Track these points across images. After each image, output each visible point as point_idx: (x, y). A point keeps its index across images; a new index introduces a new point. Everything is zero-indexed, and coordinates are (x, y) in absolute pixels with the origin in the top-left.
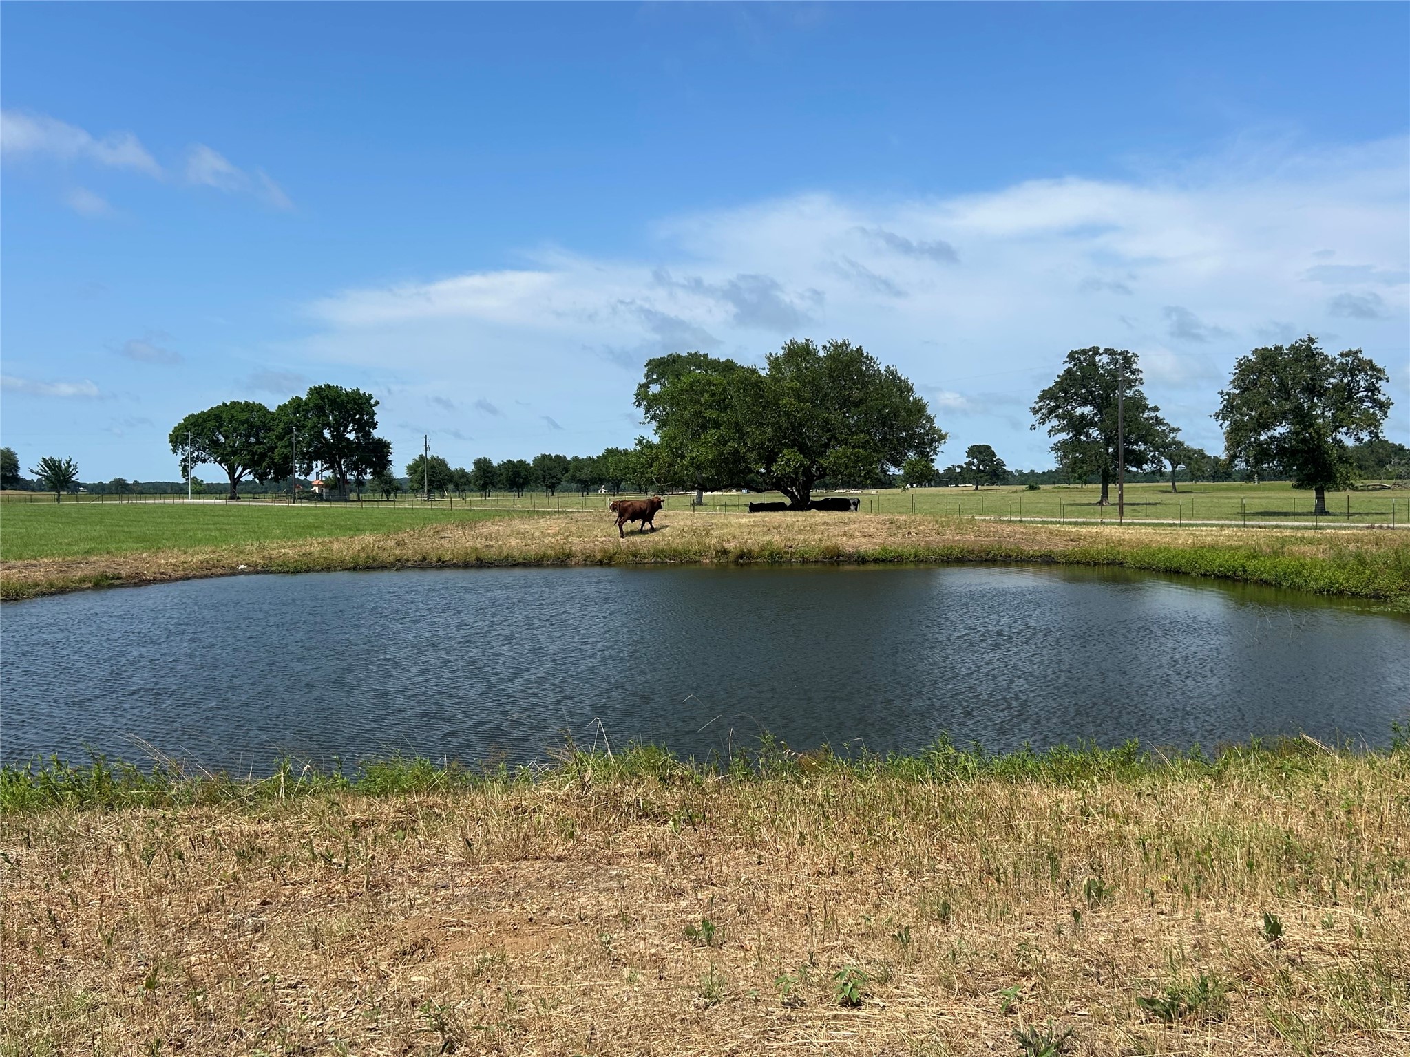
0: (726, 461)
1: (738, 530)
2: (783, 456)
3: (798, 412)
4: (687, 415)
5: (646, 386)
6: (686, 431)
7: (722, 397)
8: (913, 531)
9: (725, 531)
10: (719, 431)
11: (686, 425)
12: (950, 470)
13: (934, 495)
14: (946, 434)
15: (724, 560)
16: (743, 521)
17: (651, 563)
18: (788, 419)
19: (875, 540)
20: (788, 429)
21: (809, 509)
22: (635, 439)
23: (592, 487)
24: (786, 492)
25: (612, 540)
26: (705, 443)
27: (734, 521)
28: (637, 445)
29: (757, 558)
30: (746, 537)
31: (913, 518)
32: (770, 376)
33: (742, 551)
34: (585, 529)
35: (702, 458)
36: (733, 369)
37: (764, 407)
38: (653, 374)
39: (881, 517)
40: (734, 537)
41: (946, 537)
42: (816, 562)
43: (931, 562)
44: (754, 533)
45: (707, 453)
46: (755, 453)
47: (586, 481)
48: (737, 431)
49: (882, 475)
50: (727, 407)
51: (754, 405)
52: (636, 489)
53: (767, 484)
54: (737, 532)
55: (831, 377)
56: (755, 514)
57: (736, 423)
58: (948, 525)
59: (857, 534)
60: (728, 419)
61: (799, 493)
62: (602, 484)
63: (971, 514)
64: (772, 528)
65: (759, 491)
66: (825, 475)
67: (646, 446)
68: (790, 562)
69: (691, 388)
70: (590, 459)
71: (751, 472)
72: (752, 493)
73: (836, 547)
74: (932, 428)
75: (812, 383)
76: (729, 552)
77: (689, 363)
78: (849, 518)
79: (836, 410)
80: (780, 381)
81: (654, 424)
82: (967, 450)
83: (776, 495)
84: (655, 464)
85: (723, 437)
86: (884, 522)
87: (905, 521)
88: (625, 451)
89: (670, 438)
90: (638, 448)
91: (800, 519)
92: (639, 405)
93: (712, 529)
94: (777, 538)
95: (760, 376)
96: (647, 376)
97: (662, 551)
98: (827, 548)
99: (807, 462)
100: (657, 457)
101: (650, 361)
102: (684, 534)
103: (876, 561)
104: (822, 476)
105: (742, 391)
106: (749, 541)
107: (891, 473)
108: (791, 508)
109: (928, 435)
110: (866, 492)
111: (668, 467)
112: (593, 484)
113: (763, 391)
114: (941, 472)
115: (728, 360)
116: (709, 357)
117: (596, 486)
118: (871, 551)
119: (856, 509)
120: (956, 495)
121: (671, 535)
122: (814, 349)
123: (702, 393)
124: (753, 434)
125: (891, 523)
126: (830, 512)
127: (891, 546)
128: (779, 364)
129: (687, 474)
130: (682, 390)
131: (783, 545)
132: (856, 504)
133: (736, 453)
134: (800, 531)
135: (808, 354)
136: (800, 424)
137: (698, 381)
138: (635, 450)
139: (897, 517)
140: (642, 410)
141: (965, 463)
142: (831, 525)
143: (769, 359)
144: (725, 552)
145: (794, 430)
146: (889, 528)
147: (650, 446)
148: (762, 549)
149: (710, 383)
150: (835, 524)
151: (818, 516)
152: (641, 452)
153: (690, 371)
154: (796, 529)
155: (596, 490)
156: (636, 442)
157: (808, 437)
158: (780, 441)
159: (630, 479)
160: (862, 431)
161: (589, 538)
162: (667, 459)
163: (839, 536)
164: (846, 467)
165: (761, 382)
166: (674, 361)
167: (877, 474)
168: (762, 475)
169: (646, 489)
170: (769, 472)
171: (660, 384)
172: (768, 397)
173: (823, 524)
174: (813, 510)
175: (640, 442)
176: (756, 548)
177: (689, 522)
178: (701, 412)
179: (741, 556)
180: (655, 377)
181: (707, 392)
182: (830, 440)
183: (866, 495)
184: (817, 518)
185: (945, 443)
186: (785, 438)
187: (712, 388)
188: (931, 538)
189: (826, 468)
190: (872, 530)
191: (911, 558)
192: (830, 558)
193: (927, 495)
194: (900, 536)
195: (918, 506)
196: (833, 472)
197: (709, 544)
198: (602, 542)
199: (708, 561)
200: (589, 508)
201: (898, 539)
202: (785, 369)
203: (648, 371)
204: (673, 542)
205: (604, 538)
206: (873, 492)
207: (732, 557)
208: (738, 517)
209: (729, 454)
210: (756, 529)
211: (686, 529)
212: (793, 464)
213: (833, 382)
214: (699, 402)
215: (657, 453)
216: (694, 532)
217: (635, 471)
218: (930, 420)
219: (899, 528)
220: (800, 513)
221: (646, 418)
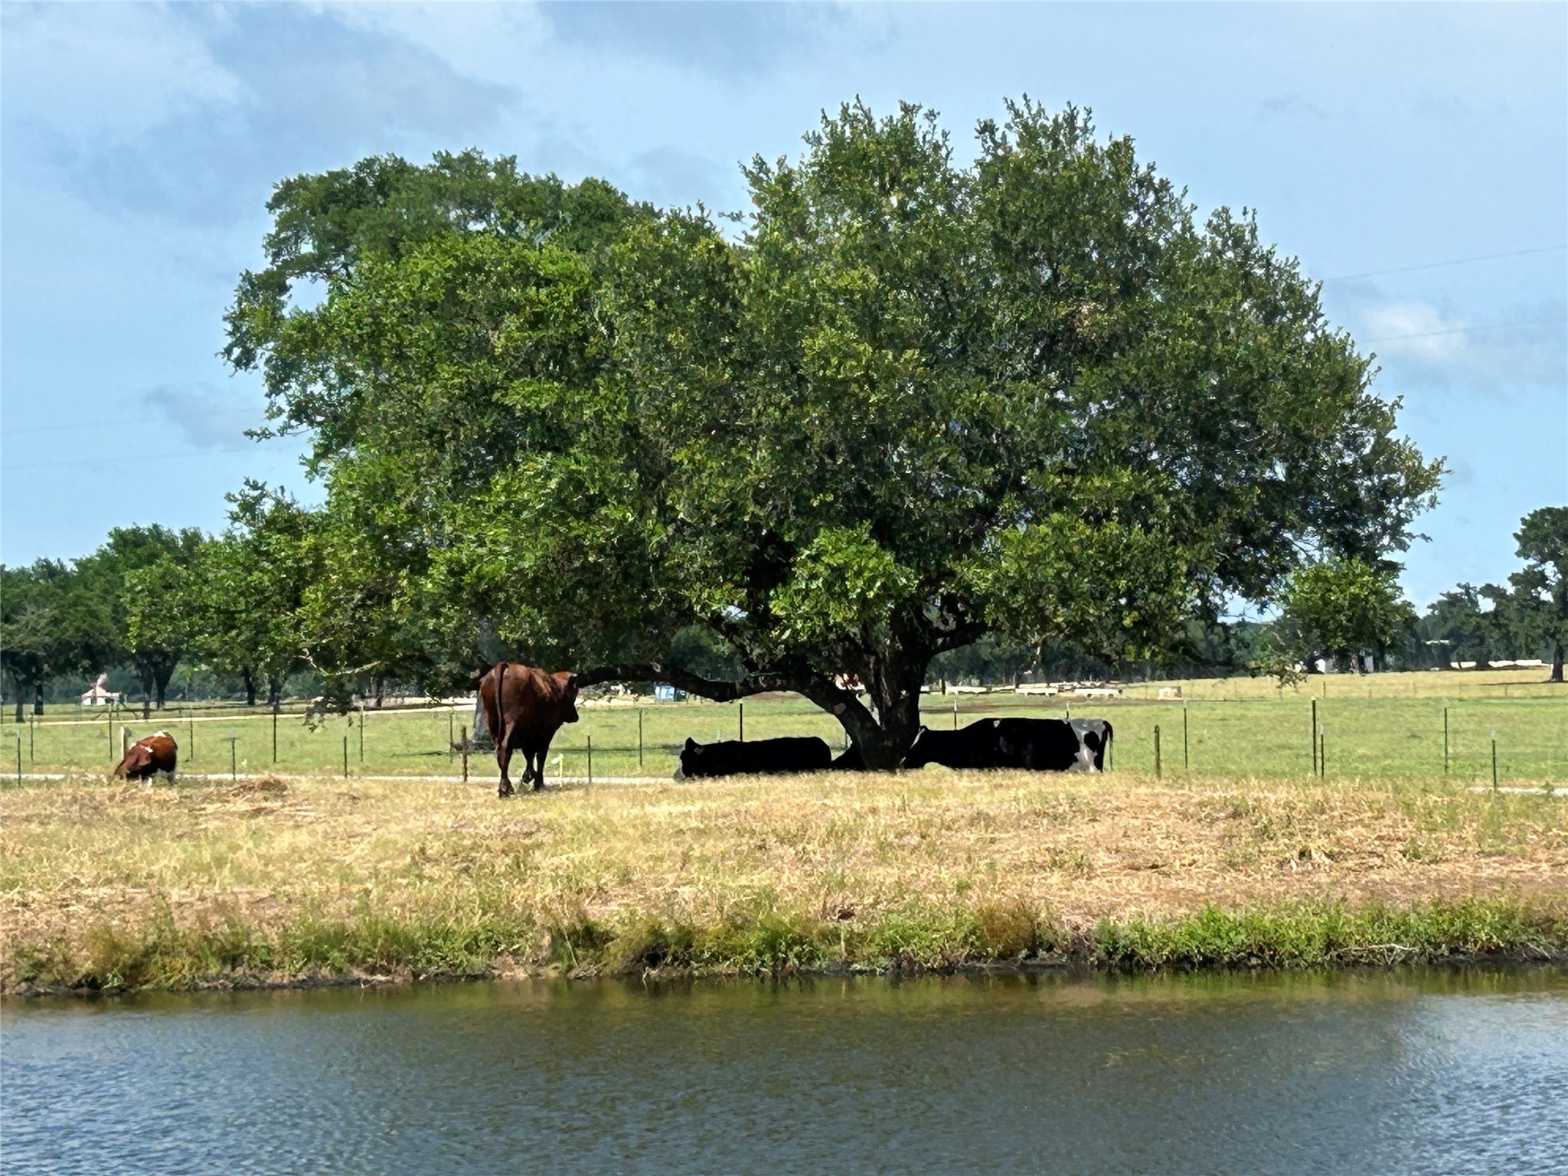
0: (591, 577)
1: (642, 850)
2: (815, 558)
3: (873, 386)
4: (435, 397)
5: (272, 285)
6: (435, 463)
7: (574, 327)
8: (1318, 845)
9: (590, 852)
10: (562, 461)
11: (435, 436)
12: (1456, 605)
13: (1396, 703)
14: (1436, 468)
15: (584, 968)
16: (662, 812)
17: (295, 986)
18: (835, 410)
19: (1174, 884)
20: (832, 452)
21: (916, 762)
22: (230, 498)
23: (57, 682)
24: (828, 698)
25: (140, 896)
26: (507, 506)
27: (621, 811)
28: (235, 518)
29: (715, 958)
30: (671, 878)
31: (1317, 793)
32: (762, 245)
33: (656, 932)
34: (30, 852)
35: (498, 568)
36: (609, 218)
37: (739, 365)
38: (298, 238)
39: (1196, 793)
40: (625, 879)
41: (1445, 868)
42: (947, 971)
43: (1389, 968)
44: (704, 860)
45: (516, 546)
46: (705, 543)
47: (32, 659)
48: (634, 462)
49: (1197, 630)
50: (592, 369)
51: (699, 360)
52: (232, 689)
53: (751, 665)
54: (637, 857)
55: (1000, 245)
56: (708, 783)
57: (631, 430)
58: (1452, 821)
59: (1101, 858)
60: (598, 416)
61: (877, 700)
62: (95, 670)
63: (1540, 775)
64: (772, 840)
65: (723, 693)
66: (980, 628)
67: (271, 523)
68: (844, 972)
69: (451, 294)
70: (49, 571)
71: (687, 616)
72: (695, 701)
73: (1023, 912)
74: (1382, 446)
75: (928, 272)
76: (607, 937)
77: (440, 193)
78: (1072, 800)
79: (1018, 378)
80: (799, 266)
81: (307, 437)
82: (1519, 528)
83: (786, 706)
84: (308, 594)
85: (580, 486)
86: (1201, 814)
87: (1289, 806)
88: (192, 539)
89: (371, 491)
90: (243, 531)
91: (882, 802)
92: (245, 360)
93: (539, 846)
94: (792, 877)
95: (720, 248)
96: (276, 245)
97: (339, 937)
98: (990, 916)
99: (907, 579)
100: (318, 564)
101: (288, 186)
102: (428, 869)
103: (1180, 964)
104: (965, 634)
105: (651, 304)
106: (686, 892)
107: (1230, 621)
108: (853, 761)
109: (1369, 472)
110: (1137, 691)
111: (363, 605)
112: (61, 669)
113: (735, 305)
114: (1422, 612)
115: (589, 184)
116: (520, 171)
117: (75, 680)
118: (1155, 928)
119: (1099, 763)
120: (1478, 701)
121: (376, 874)
122: (937, 147)
123: (495, 314)
124: (698, 471)
125: (1236, 815)
126: (1000, 776)
127: (1235, 906)
128: (796, 201)
129: (436, 631)
130: (415, 304)
131: (818, 905)
132: (1098, 742)
133: (630, 544)
134: (883, 852)
135: (907, 161)
136: (881, 435)
137: (478, 268)
138: (230, 537)
139: (1254, 791)
140: (257, 377)
141: (1514, 579)
142: (1003, 827)
143: (756, 181)
144: (590, 937)
145: (856, 457)
146: (1228, 837)
147: (288, 523)
148: (737, 925)
149: (527, 275)
150: (1017, 822)
151: (952, 790)
152: (256, 549)
153: (447, 226)
154: (867, 844)
155: (73, 695)
156: (235, 508)
157: (911, 481)
158: (800, 500)
159: (212, 654)
160: (1124, 459)
161: (45, 888)
162: (357, 575)
163: (1033, 866)
164: (1065, 598)
165: (728, 269)
166: (382, 187)
167: (1182, 626)
168: (732, 629)
169: (276, 688)
170: (762, 619)
171: (329, 274)
172: (754, 328)
173: (972, 822)
174: (933, 768)
175: (249, 507)
176: (710, 922)
177: (443, 820)
178: (489, 389)
179: (653, 955)
180: (307, 248)
181: (515, 308)
182: (995, 493)
183: (1138, 703)
184: (950, 800)
185: (1433, 502)
186: (820, 483)
187: (532, 291)
188: (1388, 875)
189: (986, 598)
190: (1163, 845)
191: (1313, 952)
192: (1002, 956)
193: (1372, 703)
194: (1268, 867)
195: (1335, 747)
196: (1014, 615)
197: (527, 906)
198: (97, 907)
199: (521, 974)
200: (44, 766)
201: (1264, 880)
202: (819, 214)
203: (284, 223)
204: (382, 899)
205: (104, 891)
206: (1165, 689)
207: (616, 957)
208: (637, 797)
209: (601, 550)
210: (712, 846)
211: (434, 848)
212: (855, 587)
213: (1007, 269)
214: (482, 348)
215: (316, 549)
216: (466, 863)
217: (229, 619)
218: (1377, 417)
219: (1265, 833)
220: (882, 779)
221: (274, 413)
